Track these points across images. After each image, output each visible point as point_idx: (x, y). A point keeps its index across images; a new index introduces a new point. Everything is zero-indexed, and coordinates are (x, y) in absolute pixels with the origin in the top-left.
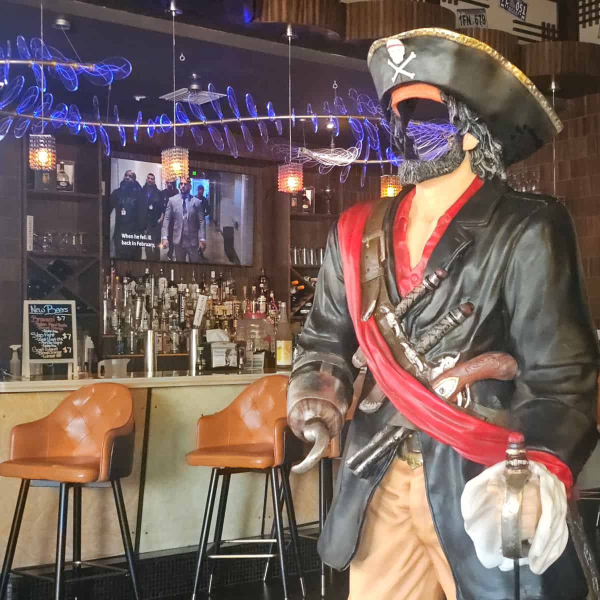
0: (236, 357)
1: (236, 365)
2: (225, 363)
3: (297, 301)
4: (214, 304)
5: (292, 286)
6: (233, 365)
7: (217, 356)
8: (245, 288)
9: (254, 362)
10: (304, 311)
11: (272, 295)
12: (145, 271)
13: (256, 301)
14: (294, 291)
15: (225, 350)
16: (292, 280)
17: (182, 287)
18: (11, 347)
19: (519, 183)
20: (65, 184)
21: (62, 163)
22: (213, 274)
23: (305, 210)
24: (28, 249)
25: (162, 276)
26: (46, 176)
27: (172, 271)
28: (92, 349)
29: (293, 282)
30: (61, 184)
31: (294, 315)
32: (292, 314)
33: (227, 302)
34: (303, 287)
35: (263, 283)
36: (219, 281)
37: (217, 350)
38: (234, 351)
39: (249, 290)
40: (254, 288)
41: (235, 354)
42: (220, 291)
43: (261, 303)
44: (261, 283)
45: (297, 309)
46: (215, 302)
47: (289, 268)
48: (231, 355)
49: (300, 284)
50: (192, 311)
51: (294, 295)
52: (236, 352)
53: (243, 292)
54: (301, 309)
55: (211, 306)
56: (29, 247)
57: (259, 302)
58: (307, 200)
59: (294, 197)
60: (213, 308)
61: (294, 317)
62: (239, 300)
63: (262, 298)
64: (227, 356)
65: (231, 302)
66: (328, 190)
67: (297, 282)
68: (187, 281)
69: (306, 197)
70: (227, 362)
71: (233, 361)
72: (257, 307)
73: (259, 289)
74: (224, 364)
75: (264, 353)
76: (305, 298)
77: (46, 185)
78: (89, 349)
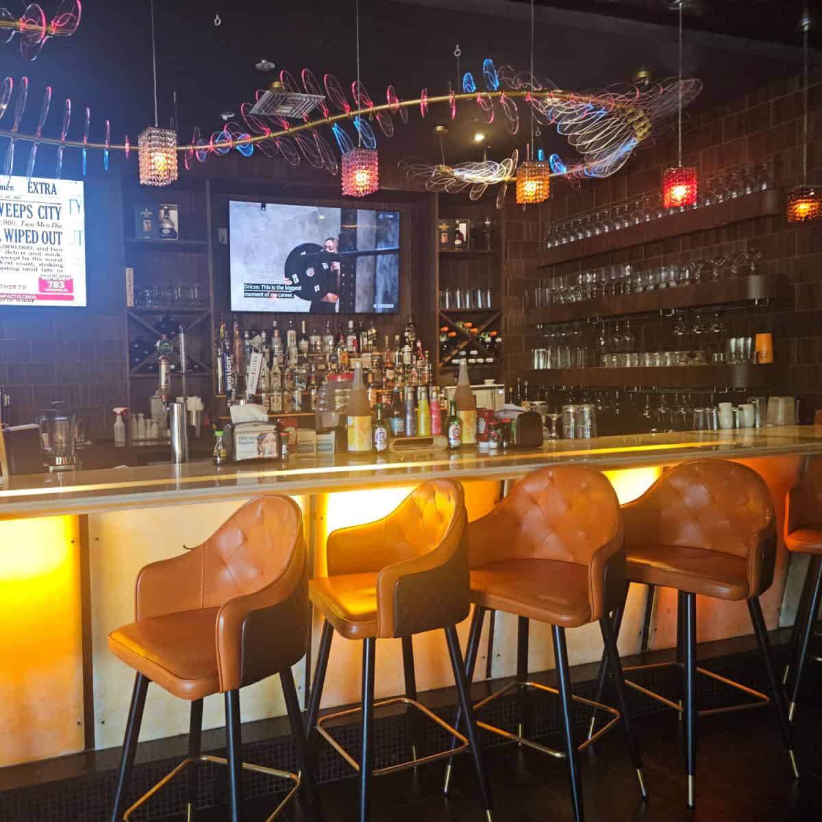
0: (275, 444)
1: (275, 455)
2: (257, 452)
3: (449, 350)
4: (349, 357)
5: (442, 334)
6: (270, 455)
7: (243, 444)
8: (387, 338)
9: (317, 445)
10: (455, 361)
11: (419, 344)
12: (272, 324)
13: (400, 351)
14: (443, 339)
15: (257, 435)
16: (442, 326)
17: (315, 339)
18: (115, 410)
19: (741, 184)
20: (169, 231)
21: (166, 208)
22: (351, 324)
23: (459, 246)
24: (129, 305)
25: (291, 329)
26: (148, 223)
27: (303, 323)
28: (201, 411)
29: (442, 329)
30: (164, 231)
31: (443, 366)
32: (441, 364)
33: (365, 355)
34: (454, 334)
35: (408, 331)
36: (358, 331)
37: (243, 435)
38: (271, 436)
39: (392, 340)
40: (397, 337)
41: (273, 440)
42: (357, 343)
43: (406, 354)
44: (405, 331)
45: (447, 359)
46: (350, 354)
47: (438, 313)
48: (267, 442)
49: (450, 331)
50: (324, 366)
51: (445, 343)
52: (274, 437)
53: (384, 342)
54: (452, 359)
55: (347, 359)
56: (130, 302)
57: (403, 352)
58: (461, 235)
59: (445, 232)
60: (349, 361)
61: (443, 369)
62: (381, 352)
63: (407, 348)
64: (259, 443)
65: (370, 354)
66: (487, 223)
67: (446, 329)
68: (321, 333)
69: (459, 232)
70: (259, 452)
71: (270, 450)
72: (401, 358)
73: (403, 338)
74: (255, 455)
75: (333, 433)
76: (458, 346)
77: (148, 234)
78: (197, 412)
